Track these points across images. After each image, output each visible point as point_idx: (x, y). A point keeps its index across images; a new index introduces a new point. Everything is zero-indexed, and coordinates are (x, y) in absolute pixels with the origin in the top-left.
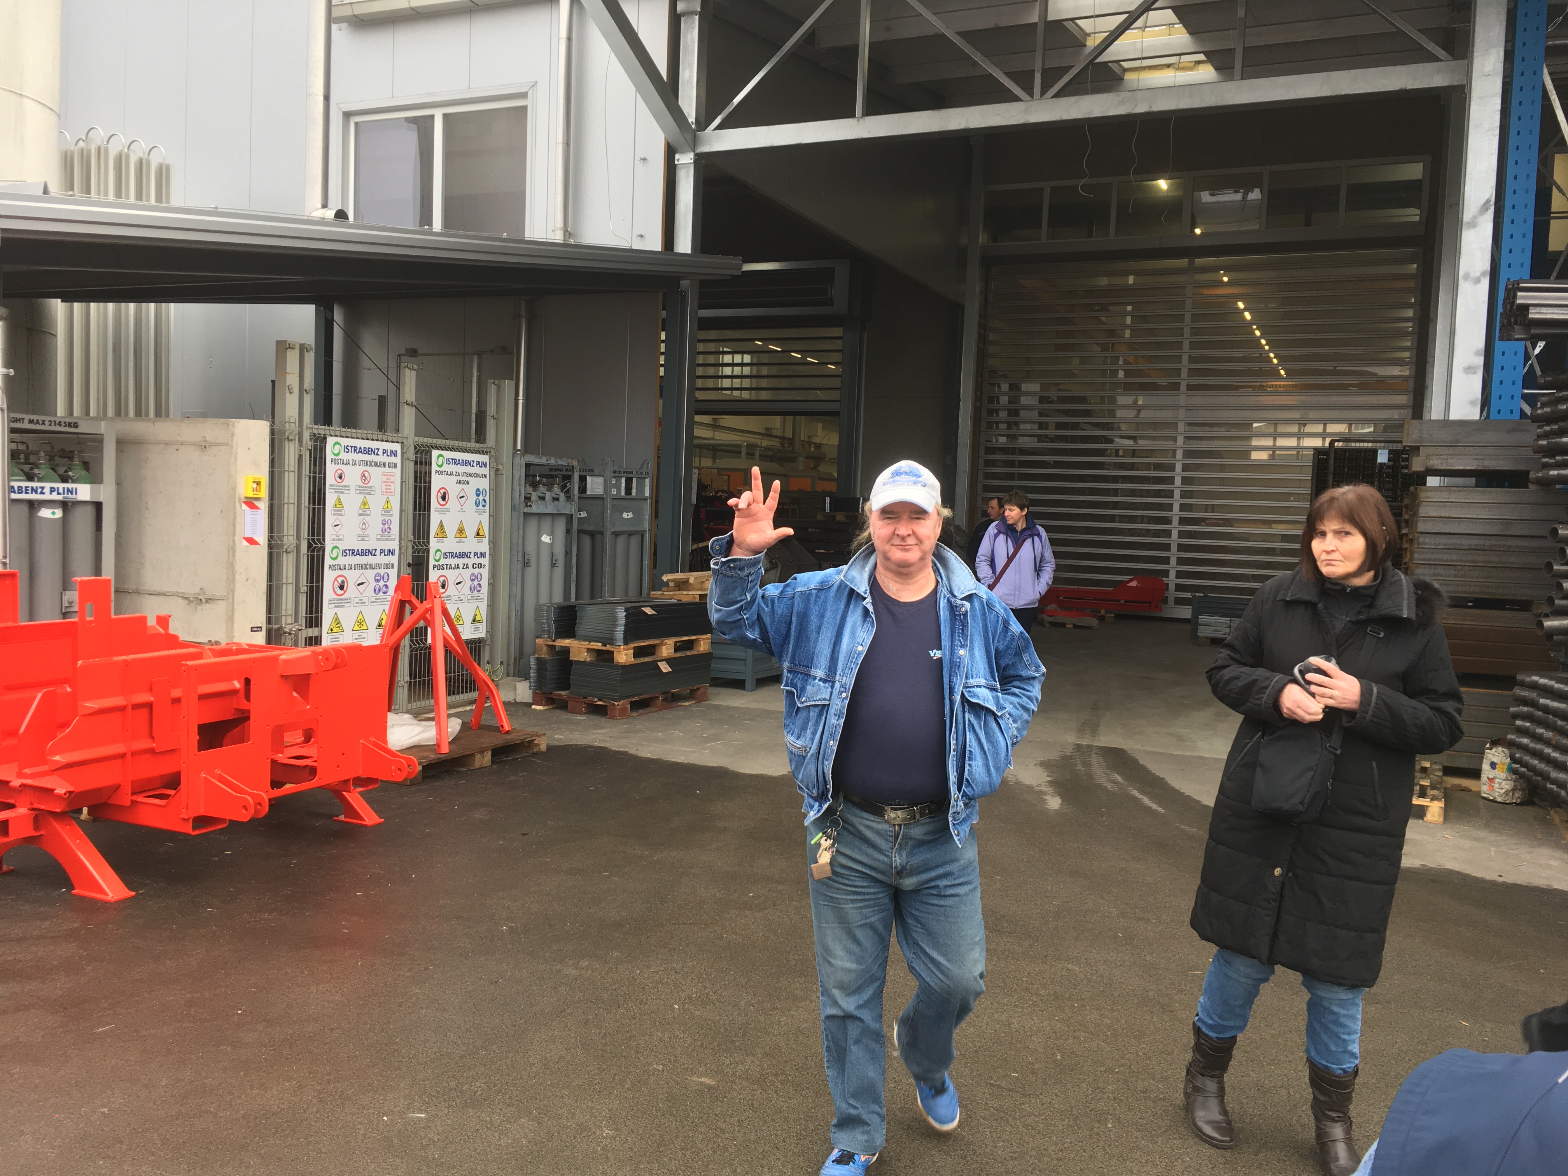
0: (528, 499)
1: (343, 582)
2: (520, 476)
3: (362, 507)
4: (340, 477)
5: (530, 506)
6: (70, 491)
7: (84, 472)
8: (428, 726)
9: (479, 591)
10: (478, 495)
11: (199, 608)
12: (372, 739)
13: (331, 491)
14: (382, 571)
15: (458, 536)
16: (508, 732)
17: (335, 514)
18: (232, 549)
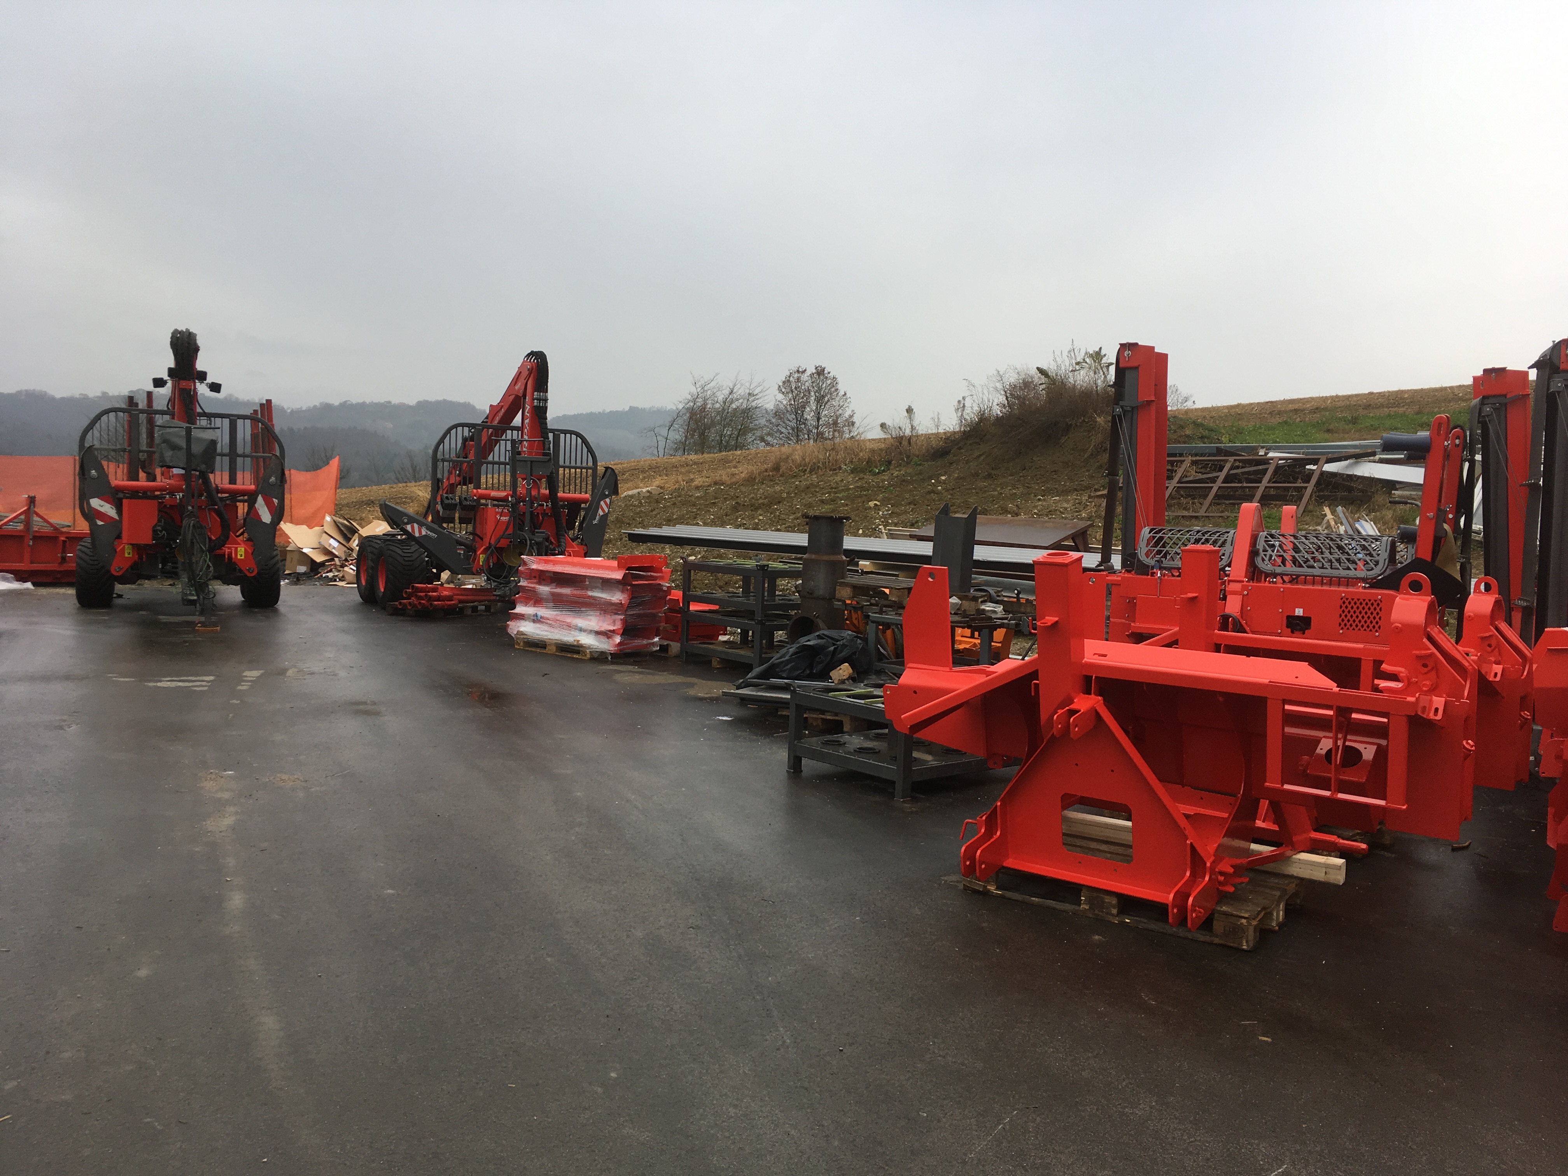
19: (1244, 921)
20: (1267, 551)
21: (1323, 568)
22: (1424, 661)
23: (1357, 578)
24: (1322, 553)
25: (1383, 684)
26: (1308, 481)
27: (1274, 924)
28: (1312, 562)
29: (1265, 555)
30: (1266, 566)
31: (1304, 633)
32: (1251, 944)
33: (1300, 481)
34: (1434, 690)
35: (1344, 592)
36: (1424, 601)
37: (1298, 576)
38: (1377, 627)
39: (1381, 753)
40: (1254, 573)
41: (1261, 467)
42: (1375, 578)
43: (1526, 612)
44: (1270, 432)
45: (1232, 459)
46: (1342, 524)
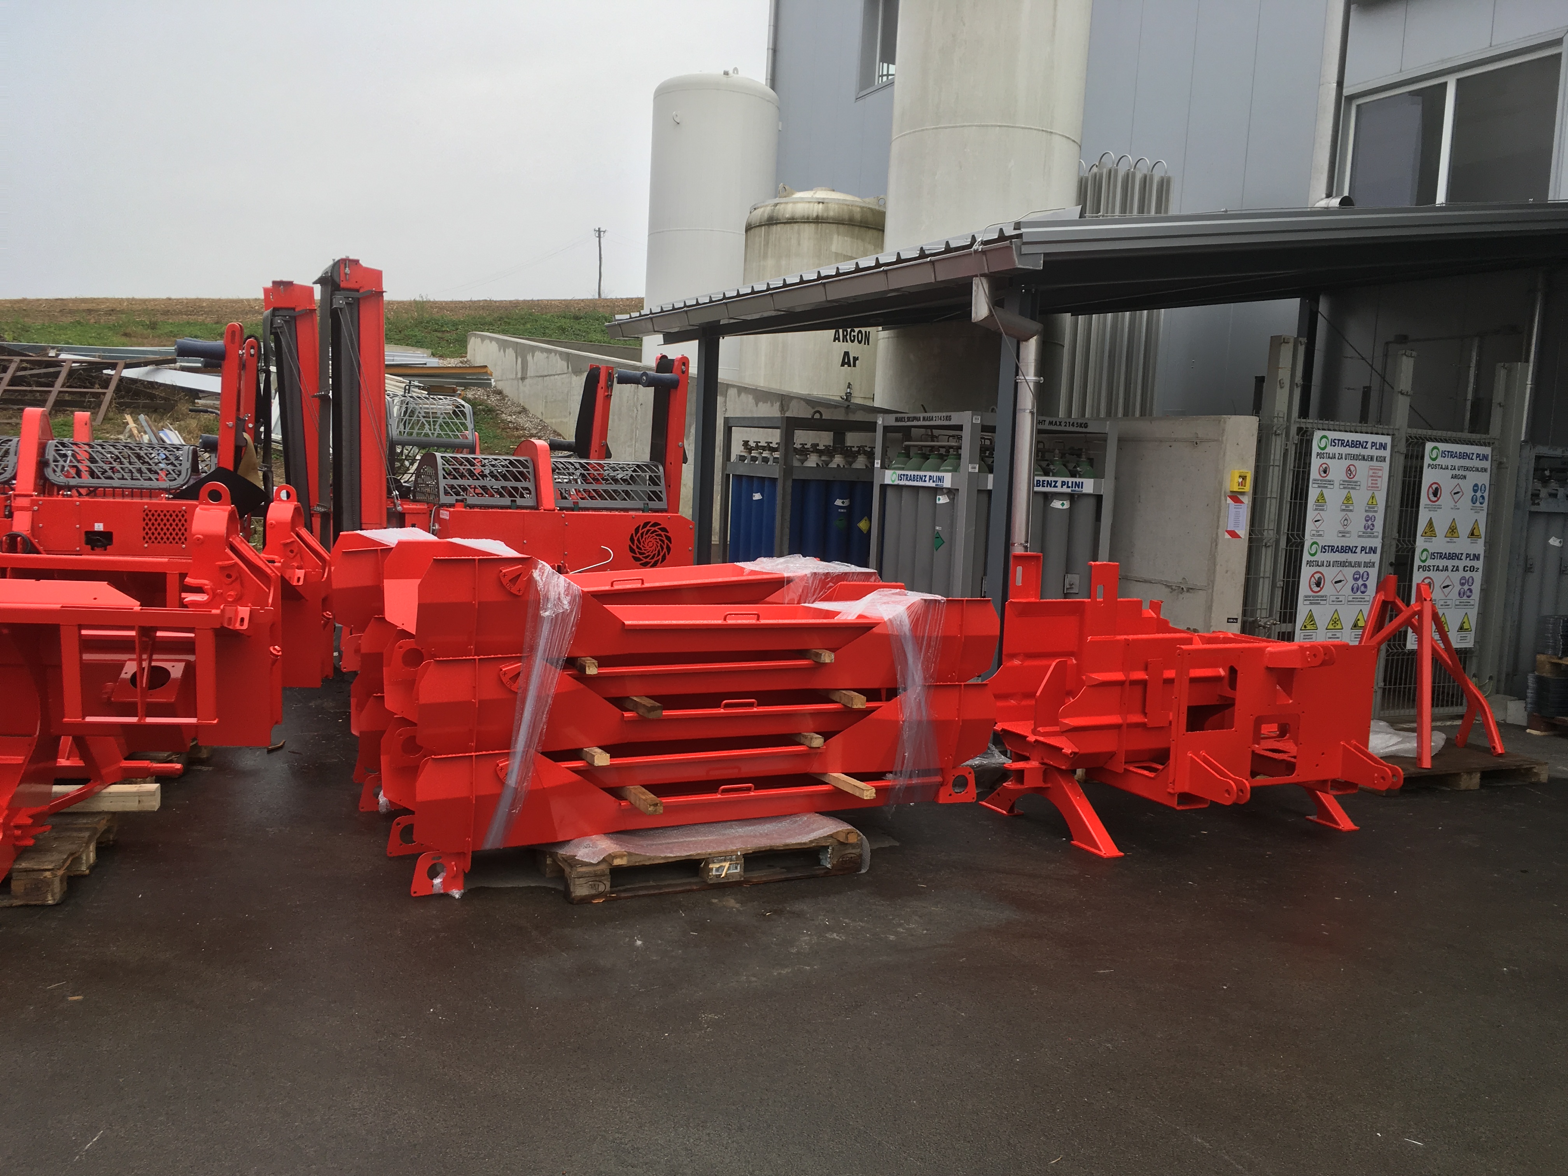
0: (1535, 496)
1: (1320, 578)
2: (1528, 471)
3: (1345, 502)
4: (1325, 472)
5: (1538, 504)
6: (1077, 485)
7: (1089, 468)
8: (1408, 737)
9: (1469, 597)
10: (1475, 491)
11: (1181, 596)
12: (1354, 742)
13: (1314, 485)
14: (1362, 570)
15: (1448, 535)
16: (1500, 755)
17: (1316, 509)
18: (1215, 541)
19: (48, 874)
20: (58, 461)
21: (123, 478)
22: (228, 572)
23: (160, 489)
24: (121, 463)
25: (190, 597)
26: (107, 388)
27: (84, 868)
28: (110, 473)
29: (56, 466)
30: (58, 478)
31: (106, 550)
32: (58, 896)
33: (97, 386)
34: (239, 600)
35: (147, 504)
36: (224, 510)
37: (96, 488)
38: (183, 538)
39: (190, 670)
40: (44, 486)
41: (51, 370)
42: (178, 488)
43: (325, 516)
44: (62, 332)
45: (17, 359)
46: (145, 433)
